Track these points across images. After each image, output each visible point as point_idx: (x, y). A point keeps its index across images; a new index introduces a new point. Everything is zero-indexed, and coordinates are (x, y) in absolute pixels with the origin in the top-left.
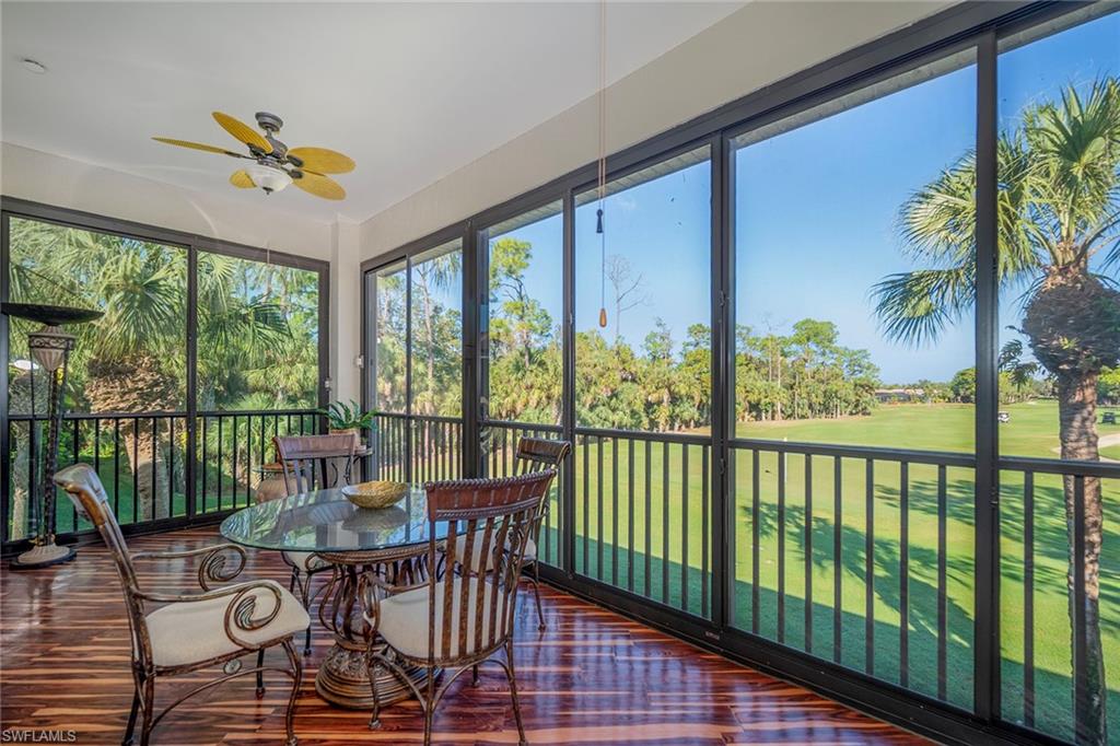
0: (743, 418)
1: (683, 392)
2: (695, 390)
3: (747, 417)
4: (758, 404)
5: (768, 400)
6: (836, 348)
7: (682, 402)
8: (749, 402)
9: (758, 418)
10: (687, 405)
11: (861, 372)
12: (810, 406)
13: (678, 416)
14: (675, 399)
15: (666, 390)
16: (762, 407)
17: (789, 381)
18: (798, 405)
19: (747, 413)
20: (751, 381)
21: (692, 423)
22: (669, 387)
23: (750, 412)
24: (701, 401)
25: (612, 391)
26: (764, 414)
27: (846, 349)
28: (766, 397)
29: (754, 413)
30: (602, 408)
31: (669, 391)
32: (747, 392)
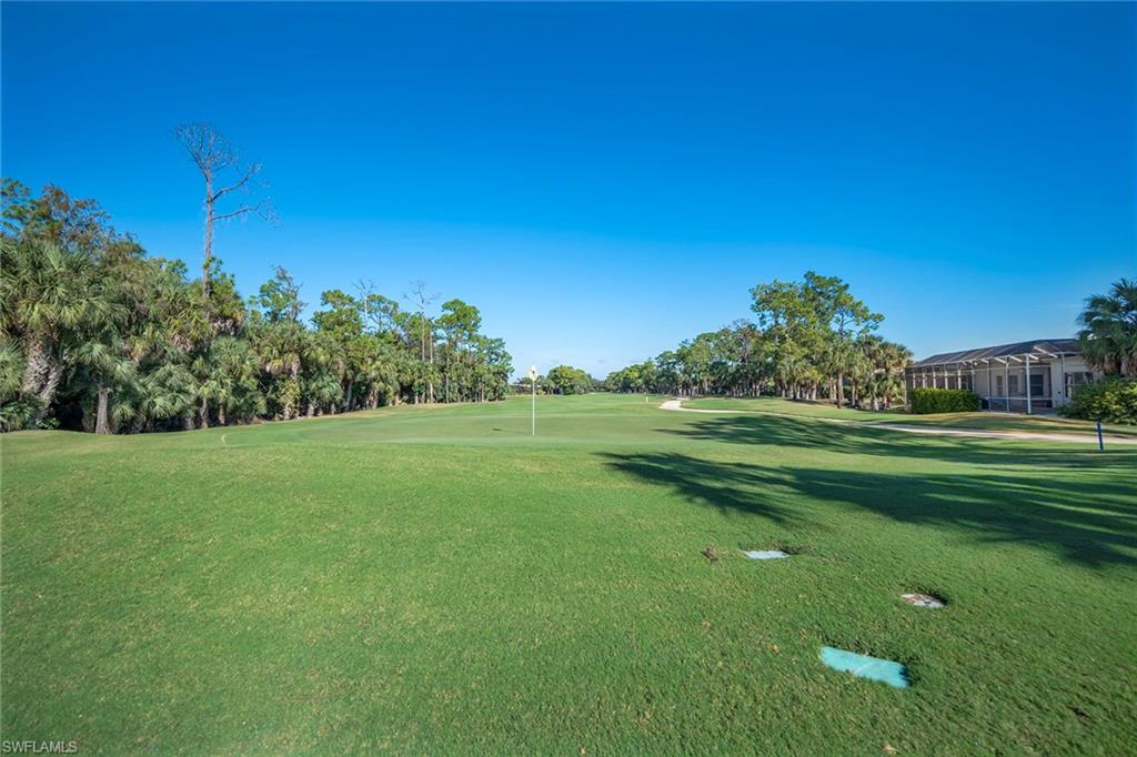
0: (394, 402)
1: (322, 359)
2: (339, 359)
3: (398, 401)
4: (411, 386)
5: (421, 381)
6: (476, 336)
7: (321, 374)
8: (401, 384)
9: (412, 401)
10: (327, 378)
11: (496, 360)
12: (460, 391)
13: (313, 394)
14: (309, 369)
15: (297, 358)
16: (415, 389)
17: (440, 362)
18: (449, 388)
19: (397, 397)
20: (401, 360)
21: (333, 407)
22: (300, 351)
23: (401, 396)
24: (346, 375)
25: (196, 342)
26: (417, 398)
27: (485, 337)
28: (419, 378)
29: (406, 397)
30: (169, 367)
31: (301, 358)
32: (399, 371)
